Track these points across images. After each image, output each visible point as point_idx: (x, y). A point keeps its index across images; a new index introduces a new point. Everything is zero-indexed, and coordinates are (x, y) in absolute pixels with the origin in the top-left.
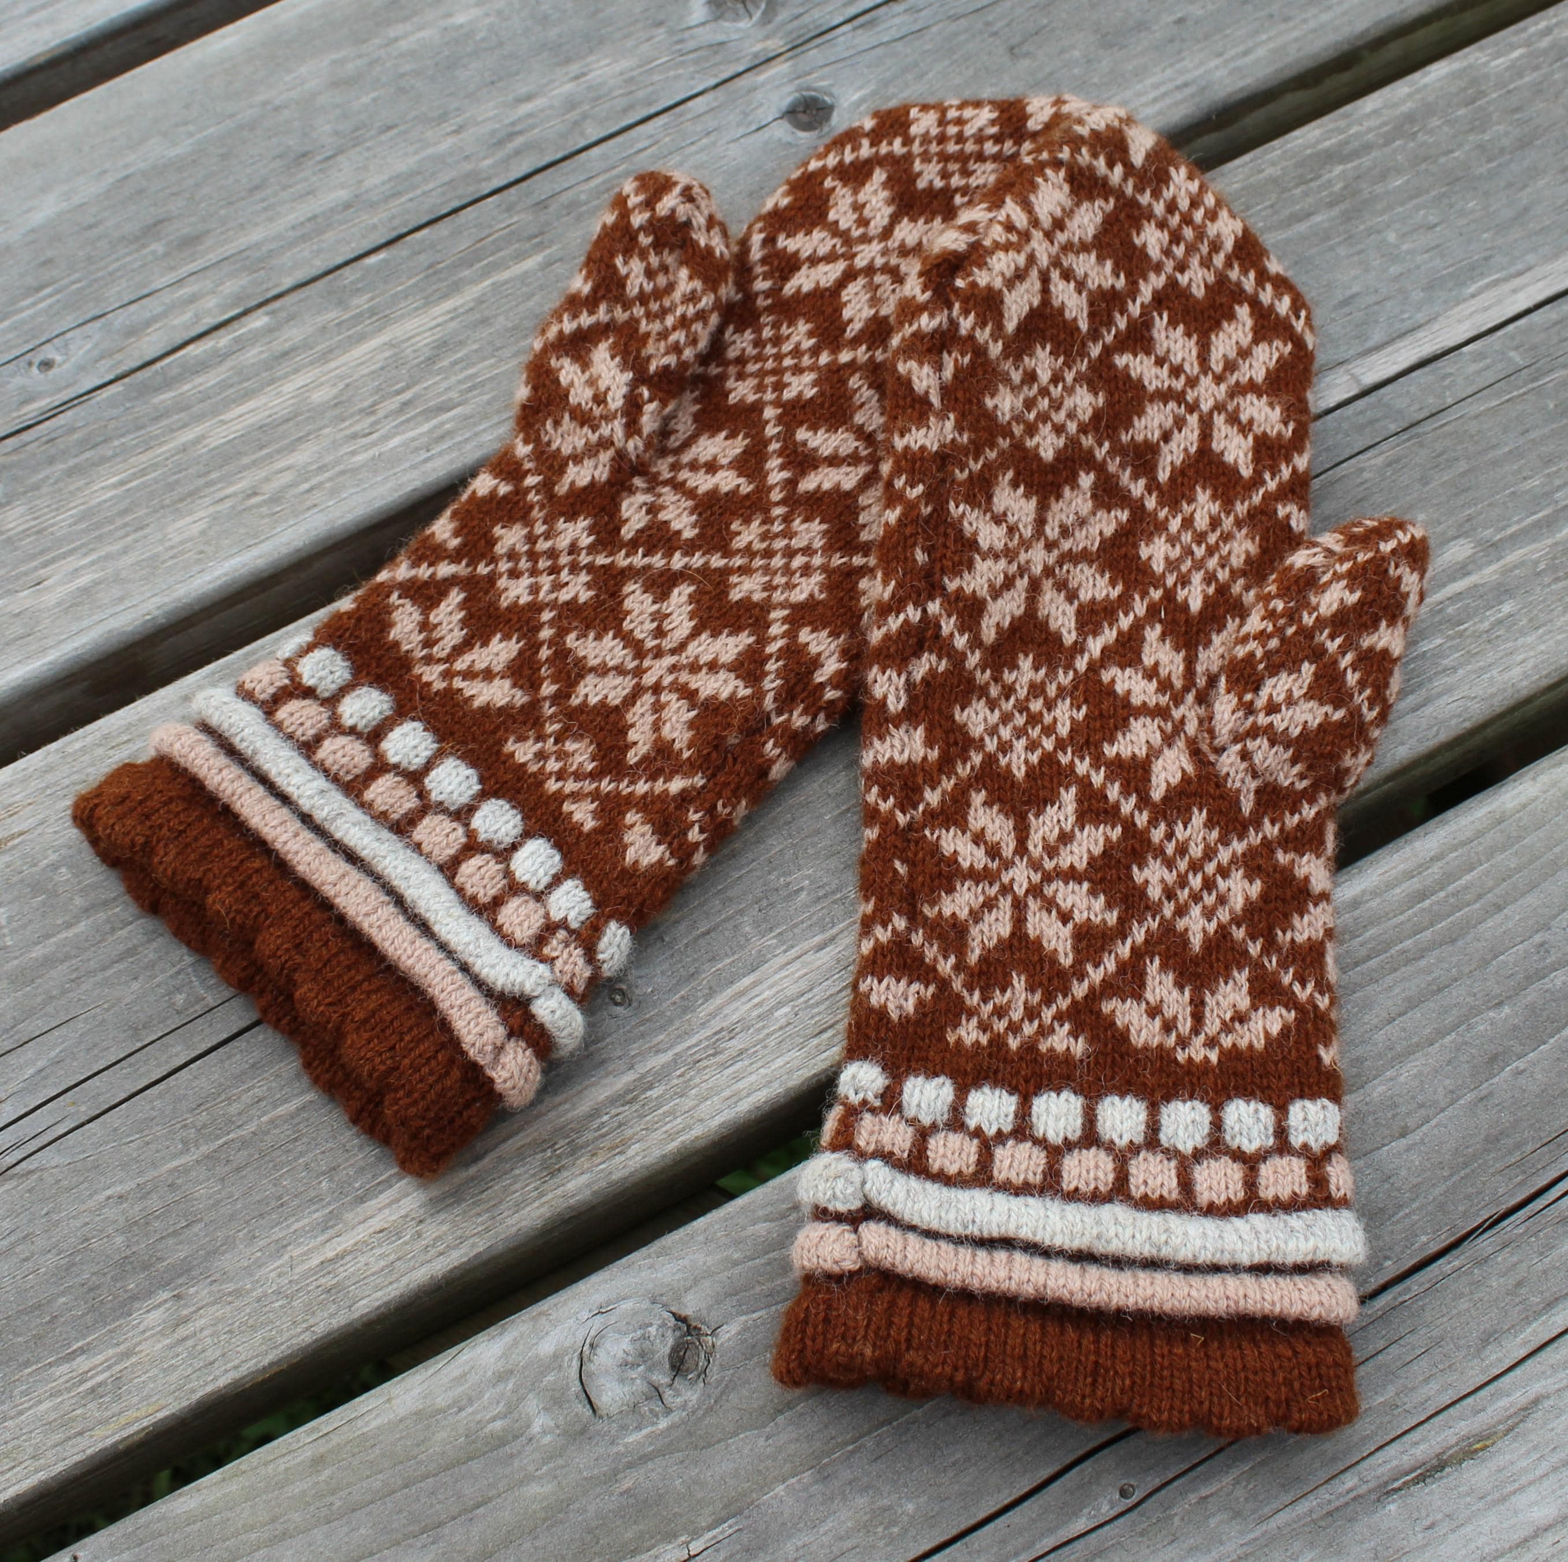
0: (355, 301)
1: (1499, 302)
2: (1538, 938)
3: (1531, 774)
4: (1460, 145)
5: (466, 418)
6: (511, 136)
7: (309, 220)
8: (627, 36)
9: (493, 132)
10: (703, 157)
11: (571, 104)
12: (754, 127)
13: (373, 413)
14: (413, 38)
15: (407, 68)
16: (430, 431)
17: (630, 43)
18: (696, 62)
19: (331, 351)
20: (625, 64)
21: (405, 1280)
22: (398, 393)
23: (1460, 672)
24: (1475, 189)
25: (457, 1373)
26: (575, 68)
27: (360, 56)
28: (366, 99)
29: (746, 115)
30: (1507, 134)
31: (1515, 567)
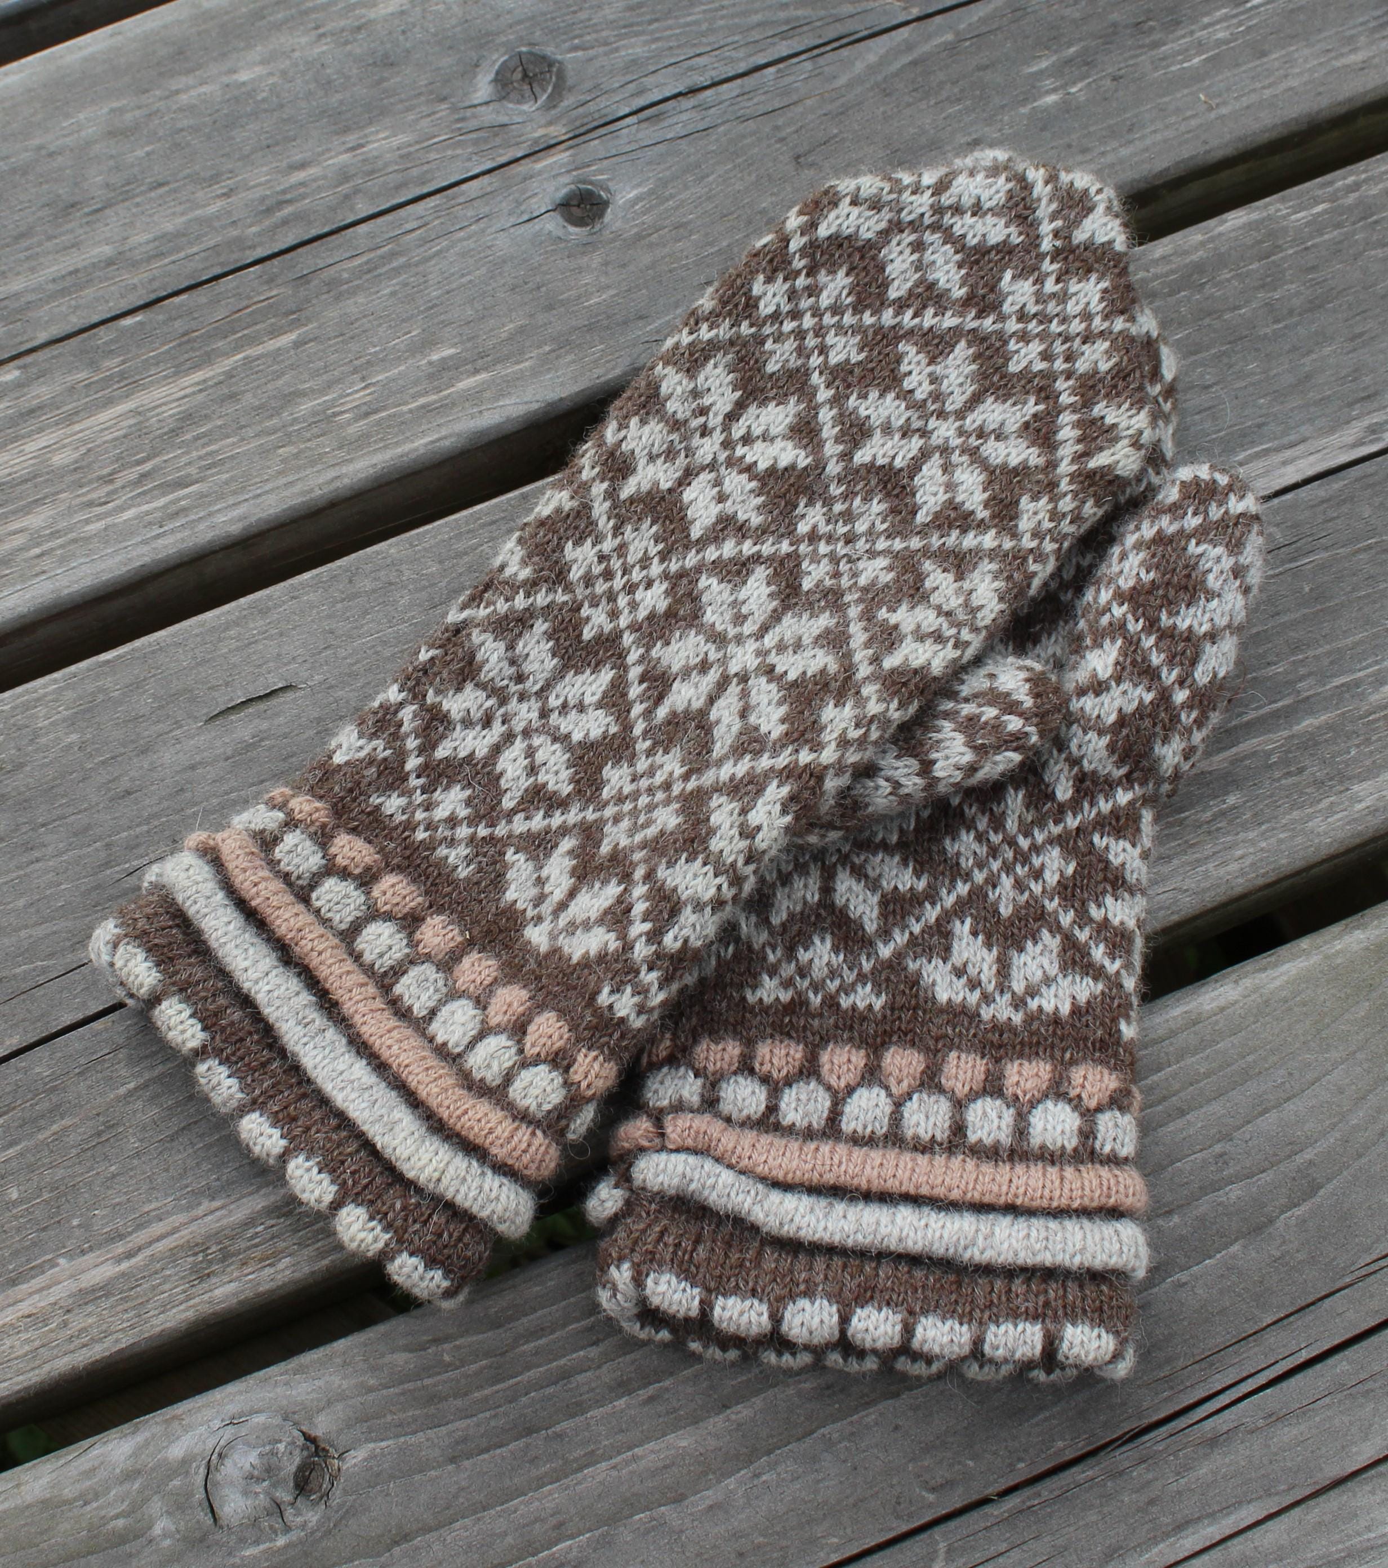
0: (107, 363)
1: (1267, 473)
2: (1218, 1148)
3: (1234, 977)
4: (1248, 302)
5: (202, 496)
6: (281, 204)
7: (71, 273)
8: (408, 110)
9: (263, 199)
10: (470, 244)
11: (344, 176)
12: (526, 217)
13: (111, 481)
14: (193, 93)
15: (185, 123)
16: (165, 507)
17: (411, 117)
18: (476, 142)
19: (77, 413)
20: (403, 138)
21: (47, 1368)
22: (139, 463)
23: (1175, 862)
24: (1257, 350)
25: (87, 1466)
26: (352, 139)
27: (139, 108)
28: (140, 153)
29: (519, 203)
30: (1298, 294)
31: (1246, 757)
